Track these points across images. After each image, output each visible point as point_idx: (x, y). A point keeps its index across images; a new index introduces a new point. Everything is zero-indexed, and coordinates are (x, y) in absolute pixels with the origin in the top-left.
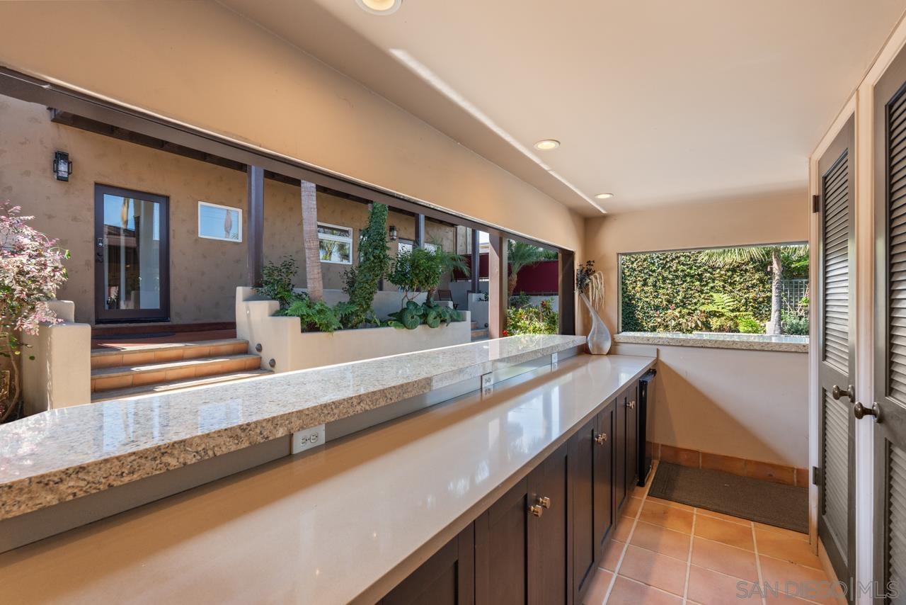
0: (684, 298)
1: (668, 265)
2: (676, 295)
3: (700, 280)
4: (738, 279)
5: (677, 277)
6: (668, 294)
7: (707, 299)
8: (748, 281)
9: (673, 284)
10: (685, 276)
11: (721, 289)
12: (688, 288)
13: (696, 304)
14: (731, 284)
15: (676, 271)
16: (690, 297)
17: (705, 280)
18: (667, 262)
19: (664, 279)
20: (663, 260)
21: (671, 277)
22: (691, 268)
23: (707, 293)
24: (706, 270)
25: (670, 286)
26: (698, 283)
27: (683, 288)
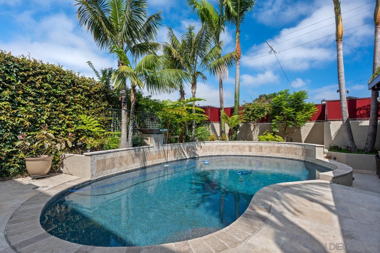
0: (49, 118)
1: (31, 79)
2: (39, 115)
3: (64, 101)
4: (92, 104)
5: (41, 95)
6: (30, 113)
7: (70, 120)
8: (99, 107)
9: (36, 102)
10: (49, 95)
11: (82, 112)
12: (52, 108)
13: (61, 125)
14: (88, 108)
15: (41, 87)
16: (55, 118)
17: (69, 102)
18: (29, 76)
19: (26, 95)
20: (25, 71)
21: (34, 94)
22: (56, 88)
23: (70, 114)
24: (68, 93)
25: (32, 104)
26: (62, 104)
27: (47, 107)
